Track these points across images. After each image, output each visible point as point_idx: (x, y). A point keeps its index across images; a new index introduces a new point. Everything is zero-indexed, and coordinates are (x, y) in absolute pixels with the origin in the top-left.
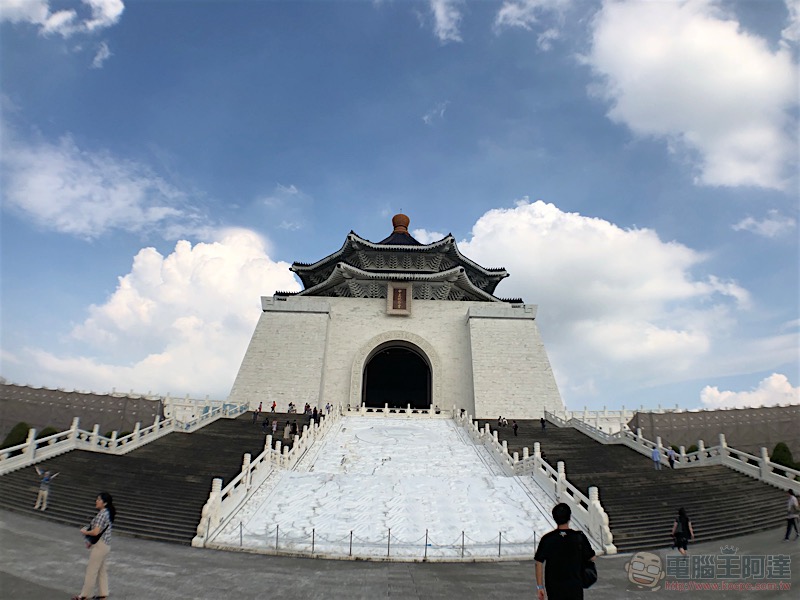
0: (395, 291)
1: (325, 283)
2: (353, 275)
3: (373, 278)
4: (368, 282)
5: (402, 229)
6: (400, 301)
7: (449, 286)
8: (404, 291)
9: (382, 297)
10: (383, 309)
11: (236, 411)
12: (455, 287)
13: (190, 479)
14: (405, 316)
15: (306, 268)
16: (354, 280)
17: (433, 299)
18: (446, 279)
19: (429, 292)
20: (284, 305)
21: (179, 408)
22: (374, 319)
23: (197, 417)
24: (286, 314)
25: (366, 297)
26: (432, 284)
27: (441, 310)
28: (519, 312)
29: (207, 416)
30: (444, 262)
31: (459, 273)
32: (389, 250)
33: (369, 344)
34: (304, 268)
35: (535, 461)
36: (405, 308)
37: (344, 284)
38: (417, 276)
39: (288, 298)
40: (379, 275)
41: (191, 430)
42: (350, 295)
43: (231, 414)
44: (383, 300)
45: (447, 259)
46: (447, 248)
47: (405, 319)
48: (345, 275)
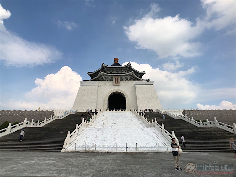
0: (115, 78)
1: (97, 77)
2: (104, 75)
3: (109, 75)
4: (108, 76)
5: (117, 62)
6: (117, 81)
7: (130, 77)
8: (118, 78)
10: (112, 84)
11: (74, 112)
12: (131, 77)
13: (61, 132)
17: (125, 80)
18: (129, 75)
19: (124, 78)
20: (86, 83)
21: (58, 112)
22: (110, 86)
23: (63, 115)
24: (87, 86)
25: (108, 80)
26: (125, 76)
27: (128, 83)
28: (149, 83)
29: (66, 114)
30: (128, 70)
31: (132, 73)
32: (113, 68)
33: (109, 93)
34: (91, 73)
35: (155, 123)
36: (118, 83)
37: (102, 77)
38: (121, 74)
39: (87, 82)
40: (111, 74)
41: (61, 118)
42: (103, 80)
43: (73, 113)
44: (112, 81)
45: (129, 70)
46: (129, 67)
47: (118, 86)
48: (102, 75)
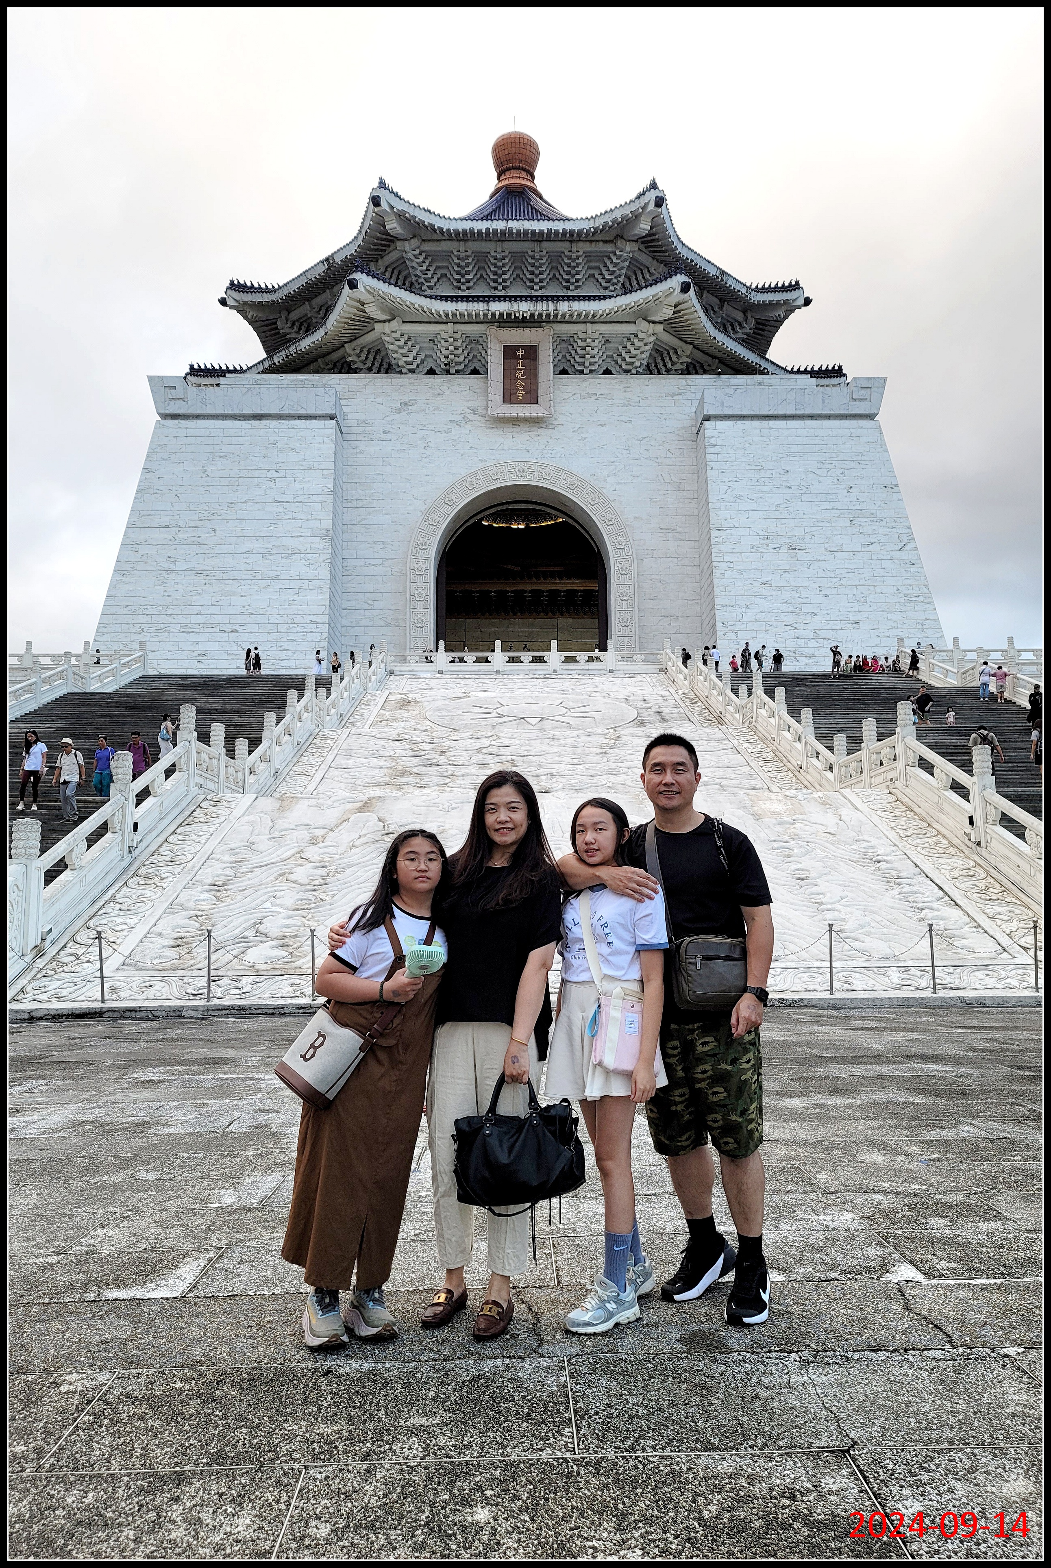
0: (509, 352)
1: (318, 336)
2: (393, 313)
3: (447, 319)
4: (433, 328)
5: (516, 179)
6: (522, 381)
7: (649, 335)
8: (531, 353)
9: (475, 372)
10: (479, 404)
14: (535, 422)
15: (267, 298)
16: (394, 324)
17: (607, 372)
18: (642, 314)
19: (597, 353)
20: (212, 400)
22: (455, 432)
24: (222, 424)
25: (431, 372)
26: (605, 329)
27: (628, 403)
28: (835, 400)
30: (634, 266)
31: (678, 296)
32: (487, 236)
33: (447, 498)
34: (258, 299)
36: (535, 401)
37: (370, 338)
38: (564, 307)
39: (223, 381)
40: (462, 307)
42: (388, 369)
43: (100, 681)
44: (475, 380)
45: (645, 259)
46: (644, 226)
47: (536, 431)
48: (372, 311)
